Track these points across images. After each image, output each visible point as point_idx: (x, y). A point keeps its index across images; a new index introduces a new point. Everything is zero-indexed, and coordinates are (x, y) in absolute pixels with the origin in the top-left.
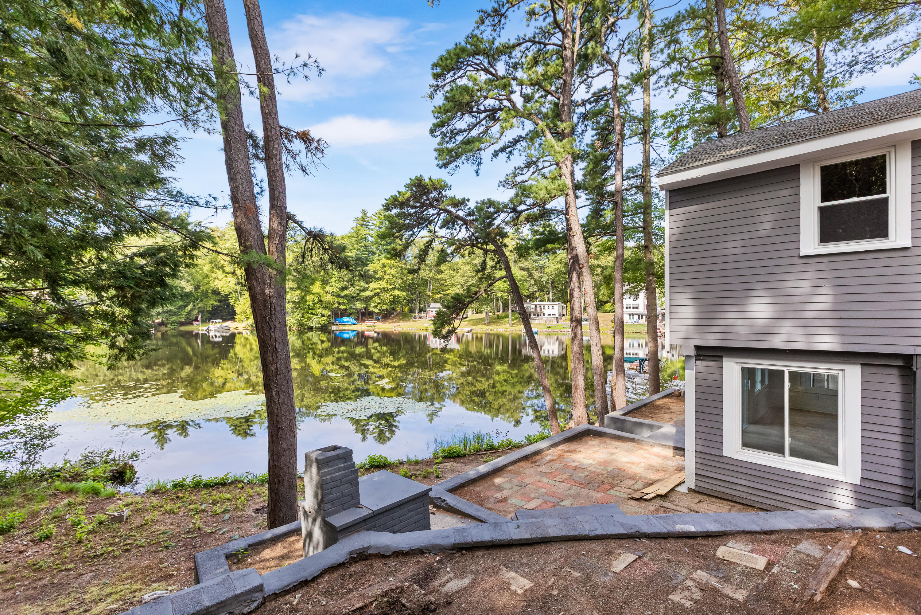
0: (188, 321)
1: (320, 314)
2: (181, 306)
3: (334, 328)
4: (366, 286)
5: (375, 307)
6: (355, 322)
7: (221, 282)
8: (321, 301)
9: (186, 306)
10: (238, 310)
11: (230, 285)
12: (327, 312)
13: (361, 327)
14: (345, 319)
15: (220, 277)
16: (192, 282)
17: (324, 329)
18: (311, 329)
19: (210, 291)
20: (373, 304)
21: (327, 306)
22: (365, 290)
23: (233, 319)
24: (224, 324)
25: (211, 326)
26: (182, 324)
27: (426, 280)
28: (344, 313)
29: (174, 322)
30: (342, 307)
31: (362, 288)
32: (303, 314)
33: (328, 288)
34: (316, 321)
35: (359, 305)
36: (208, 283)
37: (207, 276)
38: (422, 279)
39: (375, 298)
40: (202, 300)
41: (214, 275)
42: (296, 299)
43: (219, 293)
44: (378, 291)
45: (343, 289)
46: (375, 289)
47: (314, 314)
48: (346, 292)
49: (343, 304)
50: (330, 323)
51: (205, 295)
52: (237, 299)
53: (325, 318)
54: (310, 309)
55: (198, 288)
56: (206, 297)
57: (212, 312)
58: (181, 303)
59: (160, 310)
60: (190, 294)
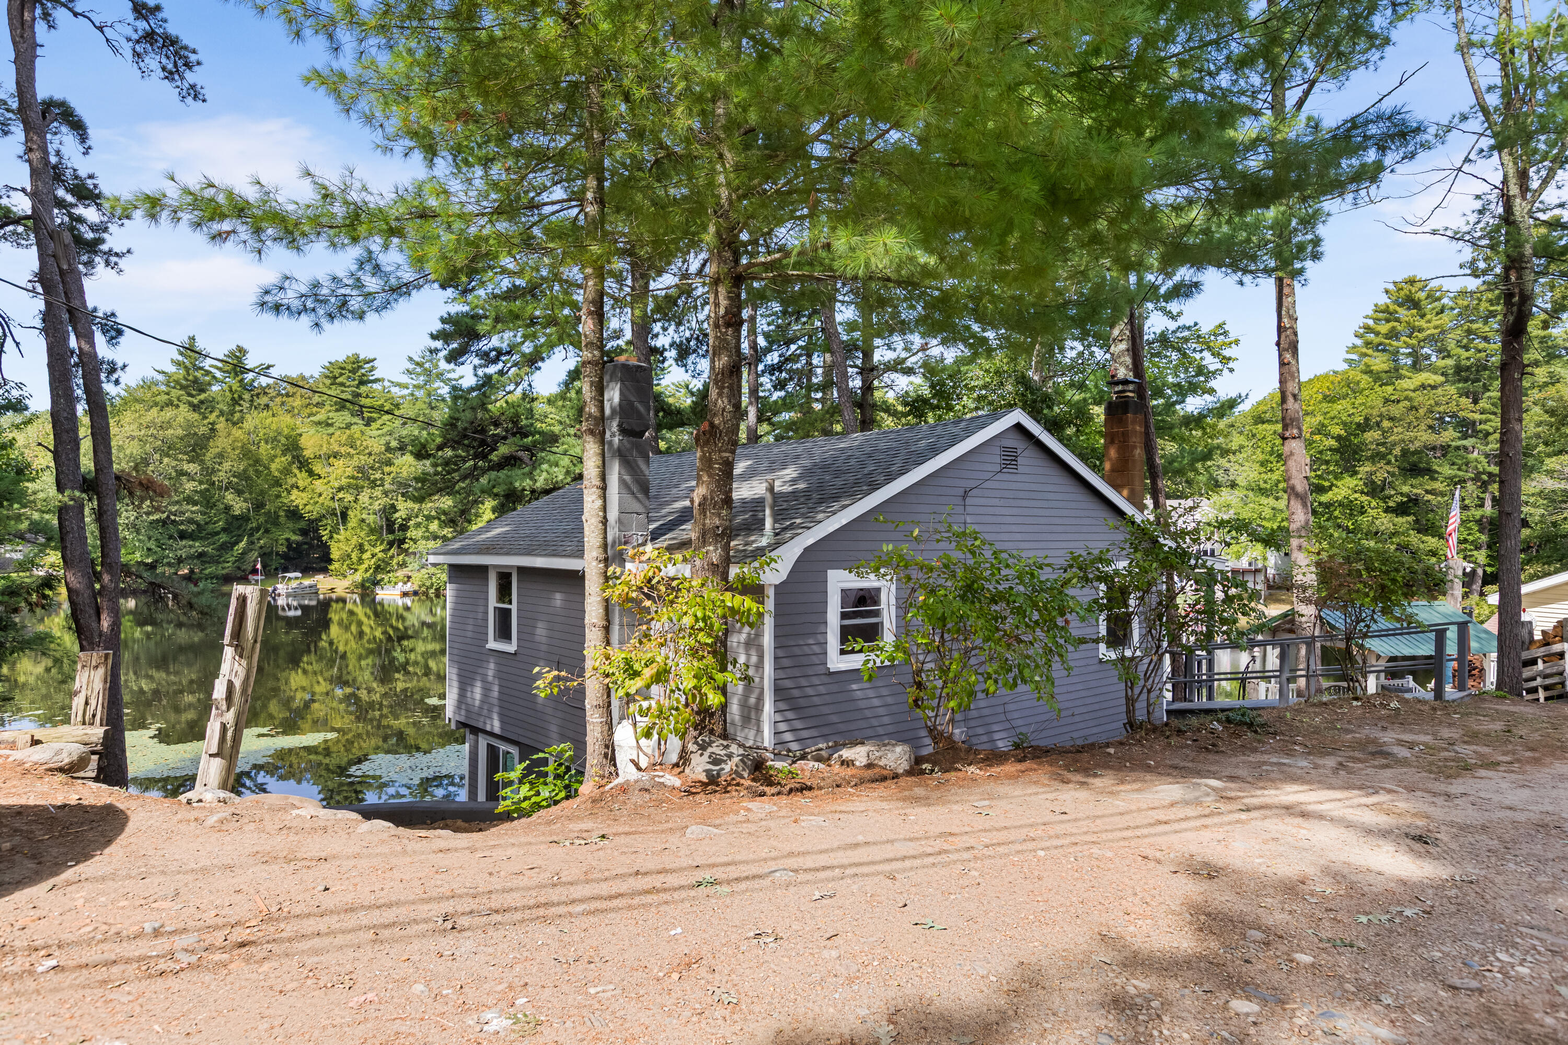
0: (240, 574)
2: (224, 543)
7: (304, 495)
9: (236, 543)
10: (335, 554)
11: (321, 500)
15: (301, 484)
16: (247, 495)
19: (282, 513)
23: (325, 570)
24: (307, 582)
25: (279, 586)
29: (211, 577)
36: (278, 496)
37: (277, 483)
40: (267, 531)
41: (291, 481)
43: (301, 517)
51: (273, 519)
52: (335, 530)
55: (259, 506)
56: (276, 524)
57: (285, 556)
58: (223, 538)
59: (183, 553)
60: (244, 518)
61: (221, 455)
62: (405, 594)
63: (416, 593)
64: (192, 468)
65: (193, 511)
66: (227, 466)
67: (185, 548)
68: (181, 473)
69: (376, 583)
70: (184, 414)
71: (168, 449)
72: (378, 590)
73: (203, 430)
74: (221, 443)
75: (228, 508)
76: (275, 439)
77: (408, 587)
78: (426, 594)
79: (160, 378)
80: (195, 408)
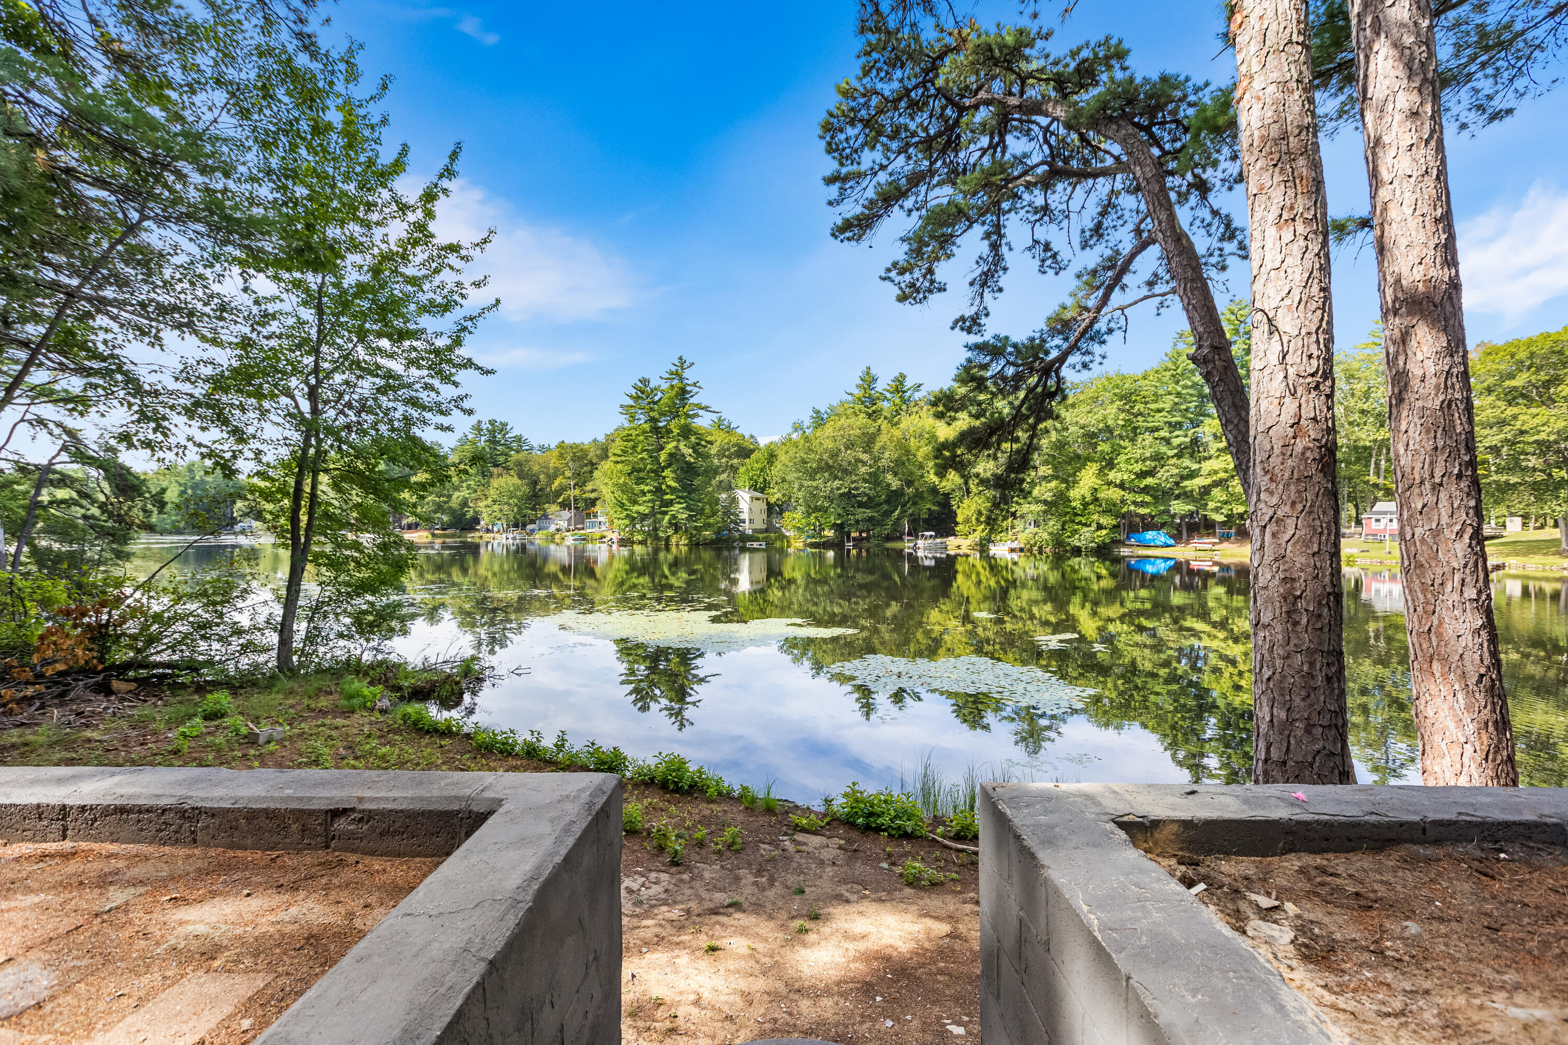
0: (893, 535)
1: (1094, 526)
2: (886, 511)
3: (1125, 551)
4: (1195, 466)
5: (1217, 510)
6: (1171, 542)
8: (1096, 499)
9: (893, 512)
10: (960, 520)
12: (1107, 520)
13: (1182, 552)
14: (1150, 535)
16: (901, 476)
17: (1102, 552)
18: (1077, 552)
19: (924, 490)
20: (1211, 505)
21: (1111, 509)
22: (1192, 475)
23: (952, 533)
24: (939, 541)
25: (921, 542)
26: (889, 538)
27: (1365, 448)
28: (1149, 524)
30: (1142, 511)
31: (1185, 472)
32: (1064, 523)
33: (1112, 475)
34: (1085, 537)
35: (1179, 507)
38: (1356, 448)
39: (1216, 492)
40: (915, 503)
42: (1048, 496)
43: (938, 494)
44: (1222, 475)
45: (1142, 475)
46: (1216, 472)
47: (1085, 525)
48: (1149, 481)
49: (1143, 504)
50: (1116, 542)
51: (919, 495)
52: (962, 500)
53: (1104, 532)
54: (1076, 515)
55: (909, 483)
56: (922, 498)
57: (925, 521)
58: (885, 507)
59: (859, 517)
60: (898, 493)
61: (884, 448)
62: (1012, 550)
63: (1021, 550)
64: (865, 457)
65: (864, 487)
66: (887, 455)
67: (862, 513)
68: (858, 460)
69: (990, 541)
70: (862, 419)
71: (850, 446)
72: (991, 546)
73: (872, 430)
74: (883, 439)
75: (889, 485)
76: (921, 435)
77: (1015, 545)
78: (1030, 550)
79: (850, 398)
80: (870, 416)
